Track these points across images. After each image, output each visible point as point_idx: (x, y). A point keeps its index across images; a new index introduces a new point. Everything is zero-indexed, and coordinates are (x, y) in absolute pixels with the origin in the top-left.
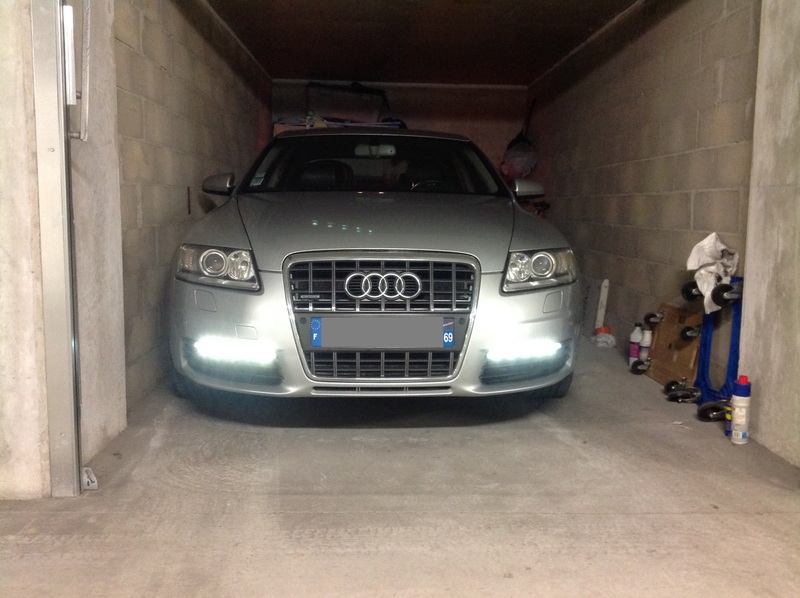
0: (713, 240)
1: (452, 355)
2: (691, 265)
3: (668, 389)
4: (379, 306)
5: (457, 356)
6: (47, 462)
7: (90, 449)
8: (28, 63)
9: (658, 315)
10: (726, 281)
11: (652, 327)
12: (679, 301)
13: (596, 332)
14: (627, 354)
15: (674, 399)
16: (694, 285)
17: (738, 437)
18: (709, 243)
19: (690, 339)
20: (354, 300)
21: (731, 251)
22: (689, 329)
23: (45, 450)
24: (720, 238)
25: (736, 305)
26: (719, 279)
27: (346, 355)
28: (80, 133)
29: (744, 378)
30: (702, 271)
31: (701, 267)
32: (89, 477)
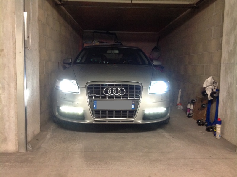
0: (211, 79)
1: (134, 111)
2: (204, 86)
3: (198, 122)
4: (113, 97)
5: (136, 112)
6: (17, 142)
7: (29, 138)
8: (14, 28)
9: (195, 100)
10: (215, 90)
11: (194, 104)
12: (201, 96)
13: (177, 105)
14: (186, 112)
15: (199, 125)
16: (205, 92)
17: (218, 136)
18: (210, 80)
19: (204, 107)
20: (106, 95)
21: (216, 82)
22: (204, 104)
23: (17, 138)
24: (213, 78)
25: (217, 97)
26: (212, 90)
27: (104, 112)
28: (28, 48)
29: (220, 119)
30: (208, 88)
31: (207, 86)
32: (29, 146)
